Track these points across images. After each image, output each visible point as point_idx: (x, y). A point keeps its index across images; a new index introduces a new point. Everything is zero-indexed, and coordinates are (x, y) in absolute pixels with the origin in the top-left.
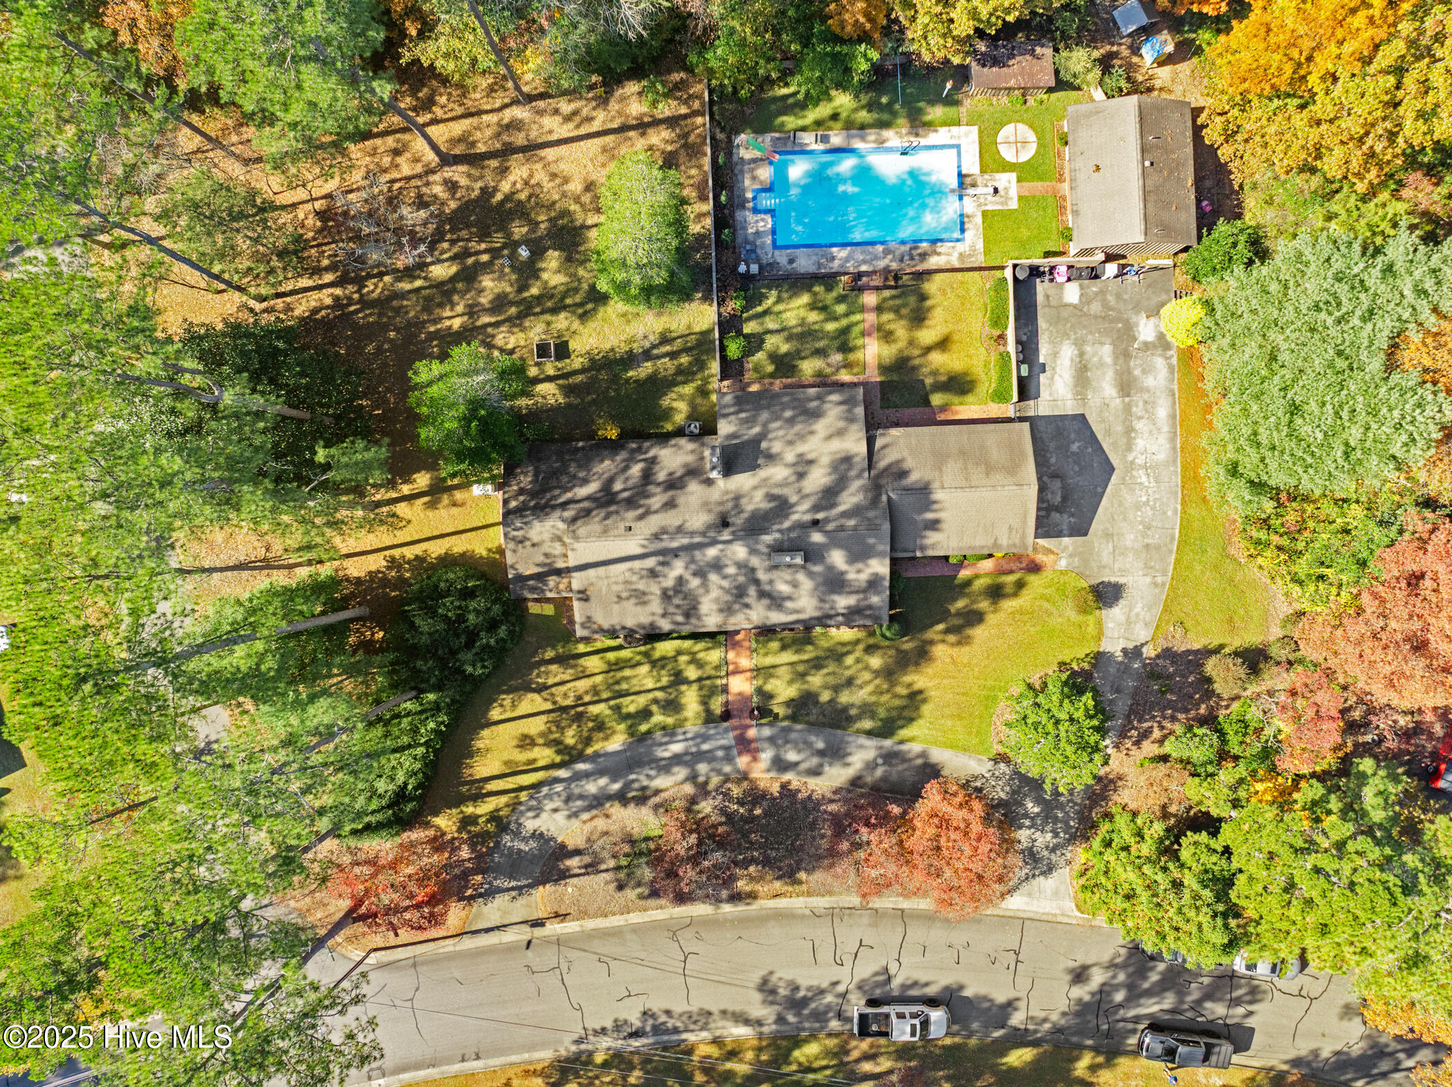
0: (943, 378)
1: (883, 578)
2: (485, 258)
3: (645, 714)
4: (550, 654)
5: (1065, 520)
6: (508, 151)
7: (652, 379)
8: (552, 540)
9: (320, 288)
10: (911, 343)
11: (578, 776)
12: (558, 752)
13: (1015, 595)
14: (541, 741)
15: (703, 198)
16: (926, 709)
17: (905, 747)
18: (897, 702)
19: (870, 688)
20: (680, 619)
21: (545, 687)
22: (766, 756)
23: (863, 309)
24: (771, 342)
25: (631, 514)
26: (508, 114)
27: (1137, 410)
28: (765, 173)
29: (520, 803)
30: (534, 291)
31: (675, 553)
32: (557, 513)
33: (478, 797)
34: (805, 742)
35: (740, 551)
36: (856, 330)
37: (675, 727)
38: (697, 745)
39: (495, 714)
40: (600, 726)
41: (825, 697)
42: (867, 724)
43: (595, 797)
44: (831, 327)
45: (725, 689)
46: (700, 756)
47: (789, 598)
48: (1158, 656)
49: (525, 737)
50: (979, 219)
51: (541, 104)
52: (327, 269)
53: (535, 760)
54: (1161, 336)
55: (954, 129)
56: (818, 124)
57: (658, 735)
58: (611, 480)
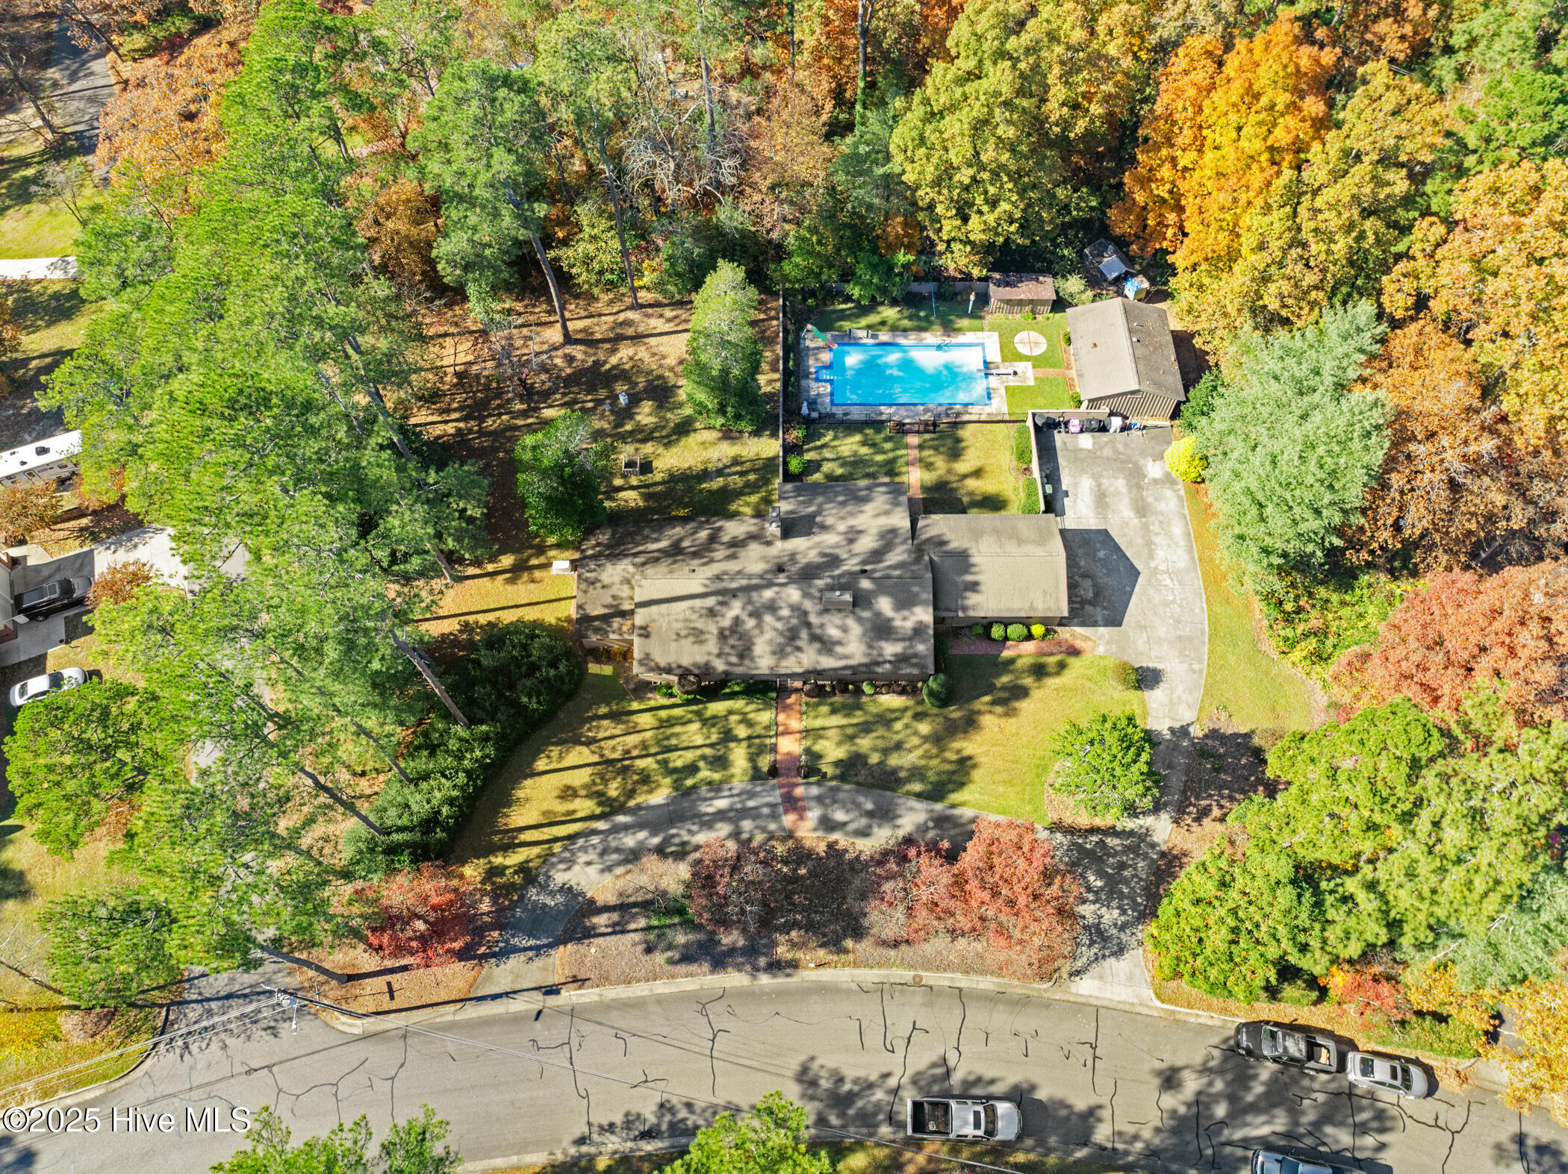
0: (979, 498)
1: (927, 627)
2: (590, 405)
3: (692, 769)
4: (603, 710)
5: (1099, 613)
6: (620, 338)
7: (723, 490)
8: (621, 583)
9: (446, 422)
10: (949, 471)
11: (616, 829)
12: (599, 804)
13: (1058, 674)
14: (583, 792)
15: (775, 370)
16: (976, 774)
17: (957, 812)
18: (948, 767)
19: (919, 752)
20: (734, 659)
21: (595, 741)
22: (813, 815)
23: (907, 447)
24: (827, 467)
26: (622, 317)
27: (1155, 527)
28: (826, 357)
29: (553, 855)
30: (628, 427)
31: (734, 593)
33: (509, 847)
34: (854, 802)
35: (794, 594)
36: (901, 461)
37: (721, 782)
38: (743, 802)
39: (541, 764)
40: (645, 779)
41: (874, 759)
42: (917, 787)
43: (632, 851)
44: (879, 458)
45: (774, 749)
46: (745, 813)
47: (839, 643)
48: (1206, 736)
49: (568, 788)
50: (1003, 391)
51: (650, 311)
52: (455, 410)
53: (574, 812)
54: (1168, 475)
55: (979, 334)
56: (869, 327)
57: (703, 790)
58: (681, 540)
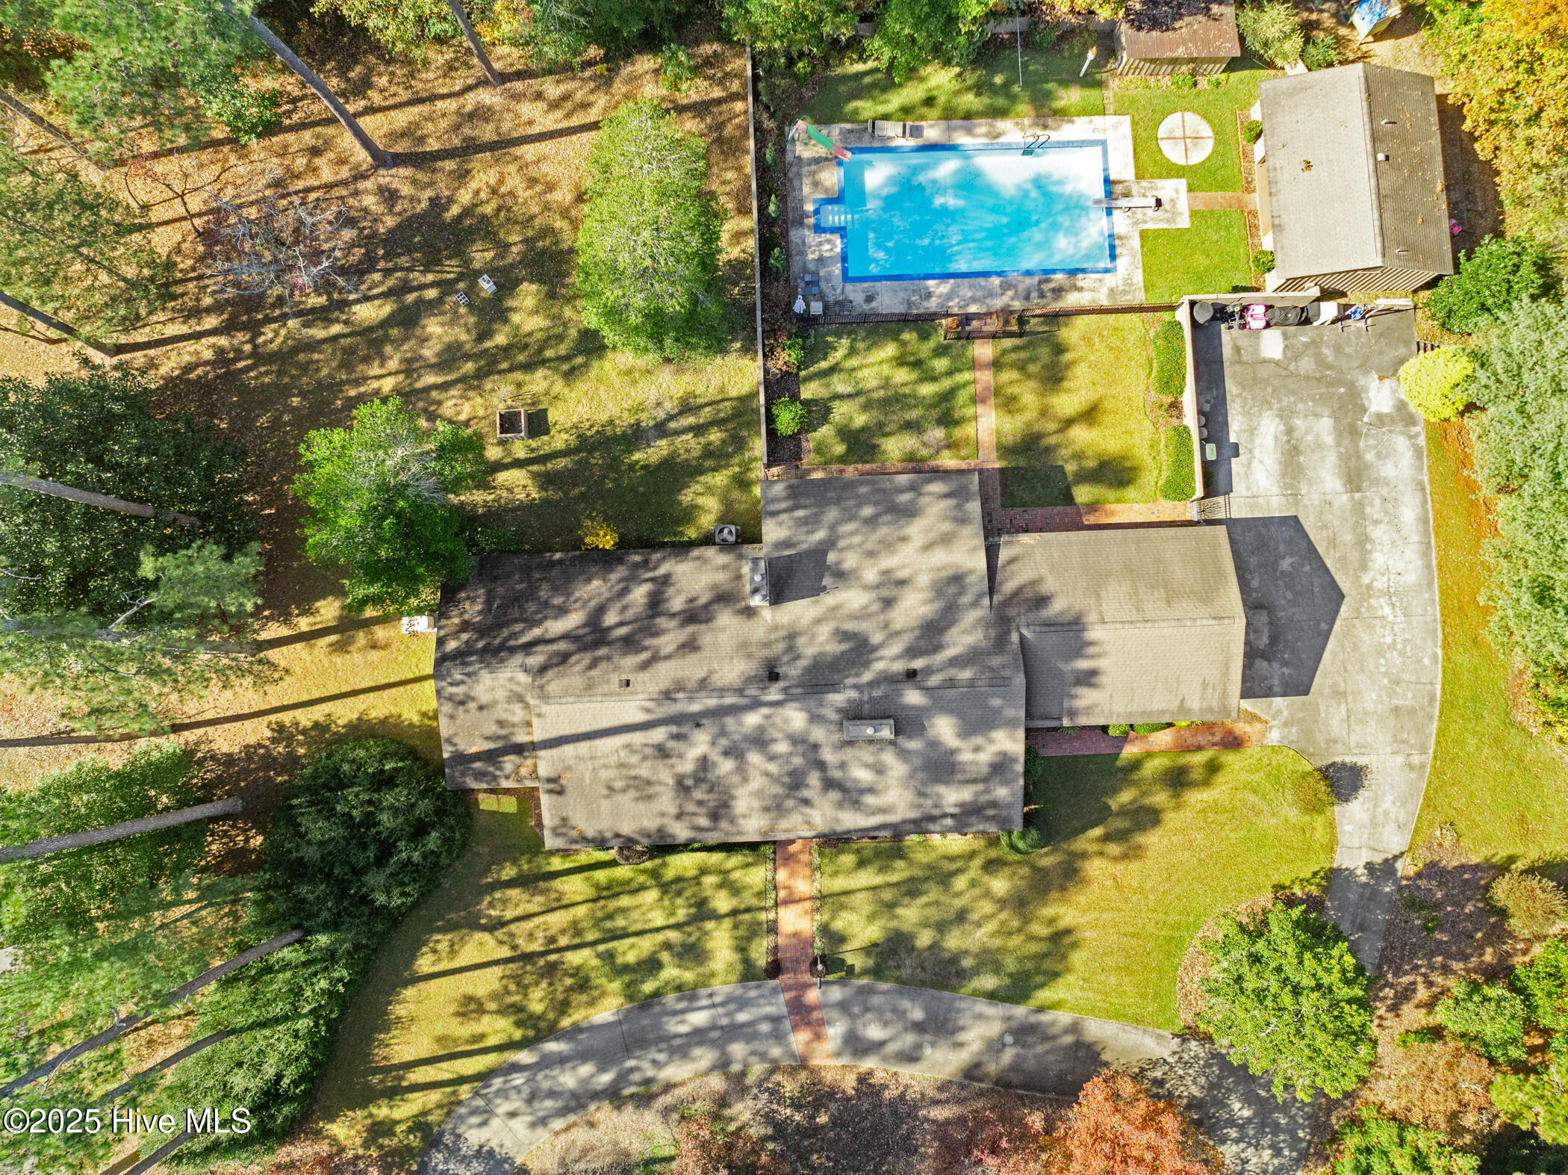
0: (1091, 464)
1: (1014, 760)
2: (432, 294)
3: (651, 965)
4: (509, 872)
5: (1275, 672)
6: (471, 148)
7: (668, 464)
8: (509, 700)
9: (197, 336)
10: (1044, 412)
11: (548, 1062)
12: (519, 1024)
13: (1206, 783)
14: (492, 1006)
15: (743, 211)
16: (1078, 958)
17: (1046, 1018)
18: (1034, 948)
19: (991, 926)
20: (704, 822)
21: (501, 923)
22: (835, 1032)
23: (974, 365)
24: (841, 411)
25: (632, 660)
26: (471, 100)
27: (1373, 511)
28: (832, 178)
29: (460, 1103)
30: (501, 339)
31: (696, 721)
32: (518, 659)
33: (395, 1092)
34: (895, 1010)
35: (795, 718)
36: (963, 396)
37: (695, 986)
38: (730, 1014)
39: (425, 964)
40: (583, 984)
41: (924, 939)
42: (989, 982)
43: (573, 1095)
44: (927, 390)
45: (773, 928)
46: (734, 1032)
47: (871, 790)
48: (1419, 875)
49: (469, 999)
50: (1136, 242)
51: (518, 86)
52: (208, 310)
53: (483, 1036)
54: (1401, 406)
55: (1098, 120)
56: (906, 110)
57: (670, 999)
58: (601, 610)
